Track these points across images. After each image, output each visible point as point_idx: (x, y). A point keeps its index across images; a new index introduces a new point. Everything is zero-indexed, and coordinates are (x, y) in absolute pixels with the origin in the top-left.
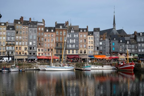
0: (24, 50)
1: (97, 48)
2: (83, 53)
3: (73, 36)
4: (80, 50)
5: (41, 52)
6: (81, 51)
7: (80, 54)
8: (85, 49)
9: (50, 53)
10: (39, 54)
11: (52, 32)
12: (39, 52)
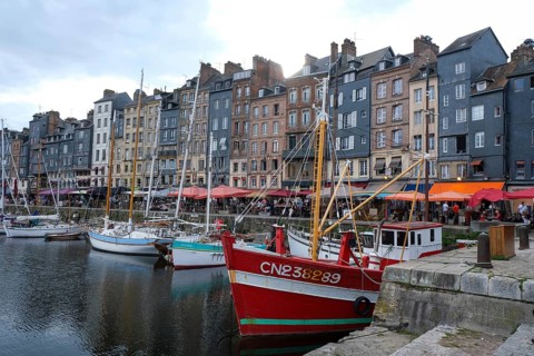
0: (197, 169)
1: (455, 140)
2: (388, 172)
3: (347, 97)
4: (374, 159)
5: (240, 174)
6: (381, 162)
7: (374, 176)
8: (397, 152)
9: (269, 178)
10: (236, 180)
11: (276, 96)
12: (236, 174)
